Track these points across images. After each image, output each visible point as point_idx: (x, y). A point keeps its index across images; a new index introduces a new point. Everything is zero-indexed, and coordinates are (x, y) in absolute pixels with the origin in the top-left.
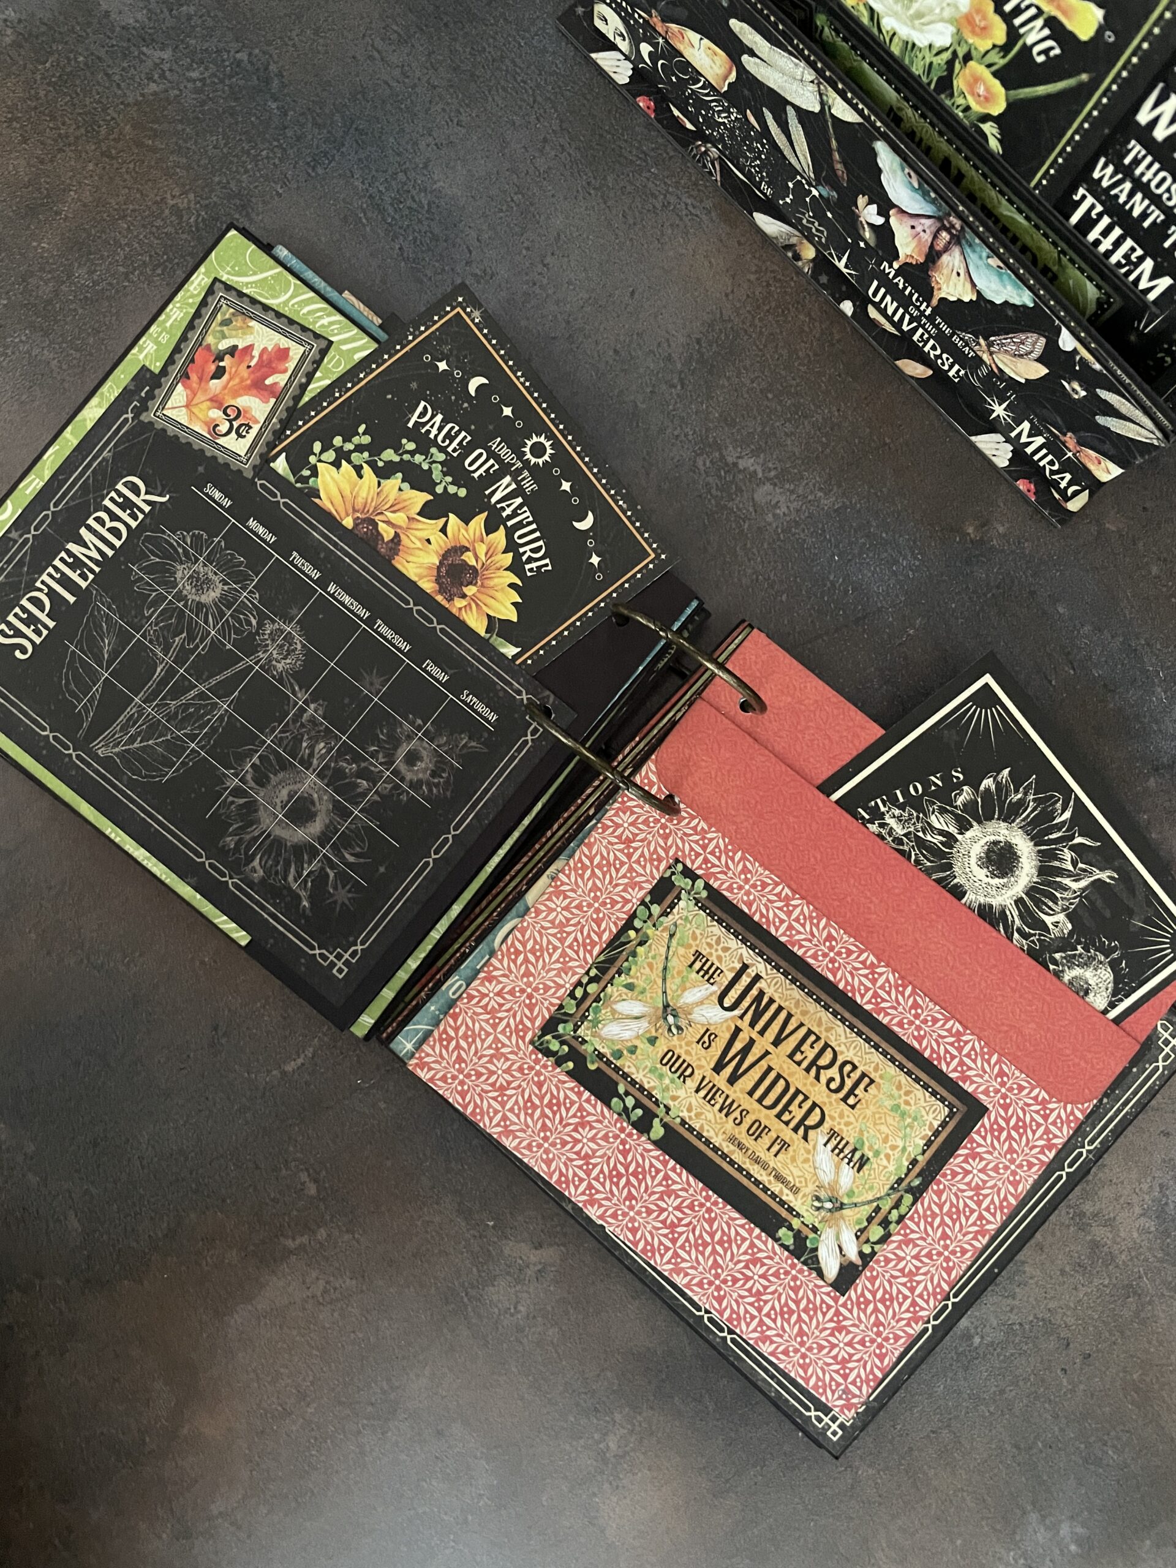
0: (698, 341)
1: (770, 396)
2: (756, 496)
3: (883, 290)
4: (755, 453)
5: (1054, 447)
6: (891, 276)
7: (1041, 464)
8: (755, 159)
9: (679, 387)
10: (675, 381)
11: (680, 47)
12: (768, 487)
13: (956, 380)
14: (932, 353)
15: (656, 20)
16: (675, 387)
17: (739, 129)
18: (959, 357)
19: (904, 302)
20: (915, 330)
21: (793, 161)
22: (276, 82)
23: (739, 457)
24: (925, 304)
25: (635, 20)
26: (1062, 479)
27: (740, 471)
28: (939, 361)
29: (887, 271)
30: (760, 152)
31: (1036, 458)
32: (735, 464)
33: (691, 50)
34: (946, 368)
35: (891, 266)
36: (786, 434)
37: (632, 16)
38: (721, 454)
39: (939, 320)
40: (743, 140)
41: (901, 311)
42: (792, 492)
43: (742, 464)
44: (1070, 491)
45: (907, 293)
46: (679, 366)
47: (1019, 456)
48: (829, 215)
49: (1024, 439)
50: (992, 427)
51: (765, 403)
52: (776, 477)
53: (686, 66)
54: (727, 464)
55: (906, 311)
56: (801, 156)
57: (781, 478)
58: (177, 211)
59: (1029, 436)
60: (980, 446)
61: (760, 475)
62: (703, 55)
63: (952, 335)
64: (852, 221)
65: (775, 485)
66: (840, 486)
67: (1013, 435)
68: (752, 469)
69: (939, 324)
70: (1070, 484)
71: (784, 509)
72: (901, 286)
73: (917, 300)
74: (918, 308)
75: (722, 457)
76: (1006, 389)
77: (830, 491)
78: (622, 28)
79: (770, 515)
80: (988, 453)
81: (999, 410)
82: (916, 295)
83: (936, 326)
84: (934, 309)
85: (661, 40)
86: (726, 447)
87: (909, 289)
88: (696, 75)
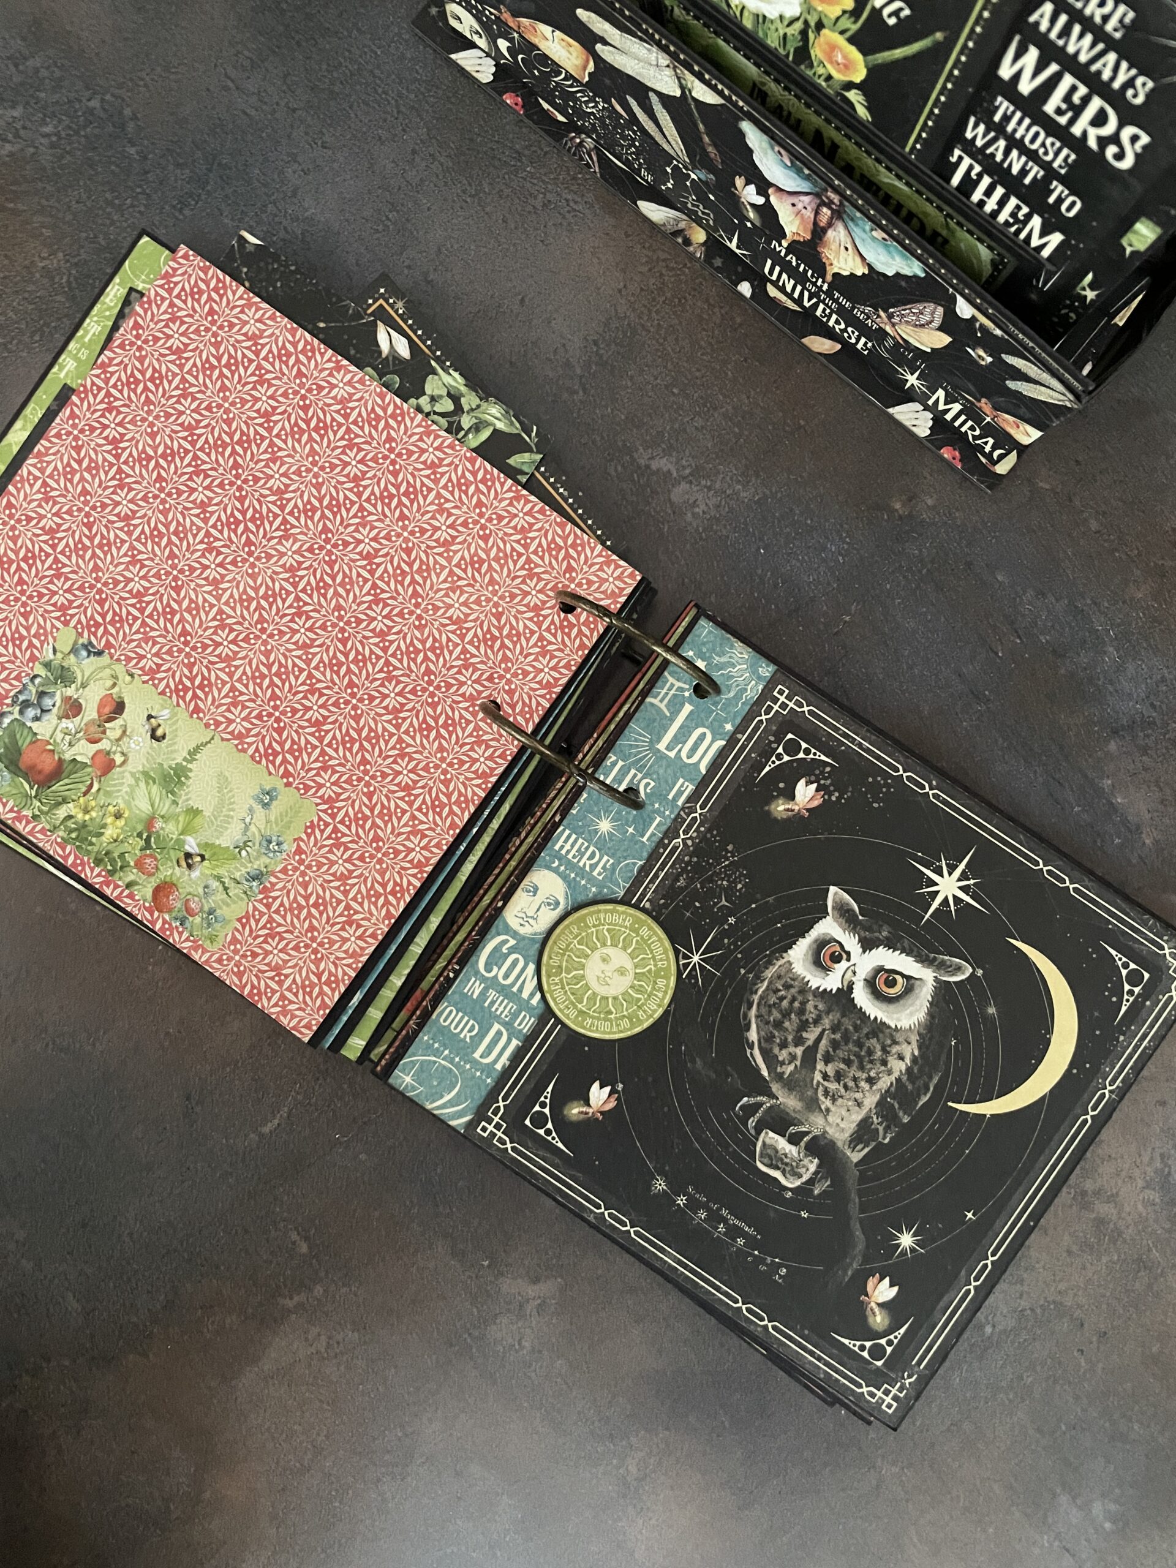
0: (595, 343)
1: (675, 391)
2: (672, 496)
3: (777, 269)
4: (667, 452)
5: (971, 412)
6: (783, 254)
7: (963, 429)
8: (630, 146)
9: (581, 393)
10: (576, 387)
11: (535, 40)
12: (684, 486)
13: (866, 353)
14: (837, 327)
15: (506, 16)
16: (577, 393)
17: (608, 117)
18: (864, 330)
19: (801, 279)
20: (816, 305)
21: (666, 146)
22: (131, 127)
23: (652, 458)
24: (820, 280)
25: (487, 17)
26: (986, 443)
27: (655, 473)
28: (846, 335)
29: (778, 249)
30: (633, 140)
31: (957, 424)
32: (648, 467)
33: (547, 43)
34: (853, 341)
35: (780, 245)
36: (697, 428)
37: (482, 13)
38: (631, 457)
39: (837, 295)
40: (614, 128)
41: (799, 288)
42: (709, 488)
43: (655, 465)
44: (996, 454)
45: (801, 269)
46: (579, 371)
47: (939, 422)
48: (712, 197)
49: (941, 407)
50: (908, 396)
51: (672, 398)
52: (691, 474)
53: (545, 58)
54: (639, 467)
55: (804, 288)
56: (672, 141)
57: (697, 473)
58: (47, 272)
59: (945, 404)
60: (898, 417)
61: (675, 474)
62: (558, 47)
63: (853, 308)
64: (734, 202)
65: (691, 483)
66: (757, 476)
67: (930, 402)
68: (665, 469)
69: (838, 298)
70: (994, 448)
71: (703, 507)
72: (794, 264)
73: (812, 276)
74: (815, 284)
75: (633, 460)
76: (915, 359)
77: (748, 482)
78: (477, 27)
79: (689, 515)
80: (908, 423)
81: (912, 380)
82: (810, 273)
83: (836, 301)
84: (830, 285)
85: (516, 35)
86: (637, 450)
87: (802, 266)
88: (556, 68)
